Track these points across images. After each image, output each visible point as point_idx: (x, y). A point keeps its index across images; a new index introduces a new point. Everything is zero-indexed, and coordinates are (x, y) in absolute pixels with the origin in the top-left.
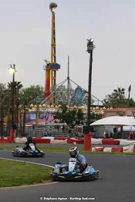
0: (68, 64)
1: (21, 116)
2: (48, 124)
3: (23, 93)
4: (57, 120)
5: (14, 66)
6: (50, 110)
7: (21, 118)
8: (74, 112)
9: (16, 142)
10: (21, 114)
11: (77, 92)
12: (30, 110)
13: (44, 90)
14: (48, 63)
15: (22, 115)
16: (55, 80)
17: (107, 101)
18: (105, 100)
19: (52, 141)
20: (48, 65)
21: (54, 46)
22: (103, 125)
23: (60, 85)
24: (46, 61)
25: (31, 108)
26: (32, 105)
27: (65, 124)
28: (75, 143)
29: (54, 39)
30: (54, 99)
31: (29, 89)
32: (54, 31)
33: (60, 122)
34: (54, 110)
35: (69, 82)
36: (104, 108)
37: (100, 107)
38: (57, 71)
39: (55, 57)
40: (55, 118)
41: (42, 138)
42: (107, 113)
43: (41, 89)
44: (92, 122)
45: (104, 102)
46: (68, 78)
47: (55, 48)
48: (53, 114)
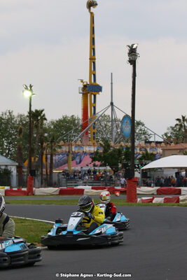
0: (112, 83)
1: (46, 158)
2: (84, 168)
3: (52, 127)
4: (97, 163)
5: (31, 87)
6: (87, 149)
7: (46, 161)
8: (119, 151)
9: (36, 194)
10: (47, 155)
11: (125, 123)
12: (59, 150)
13: (81, 122)
14: (85, 83)
15: (49, 156)
16: (95, 107)
17: (169, 135)
18: (166, 134)
19: (87, 192)
20: (85, 86)
21: (92, 60)
22: (161, 168)
23: (100, 114)
24: (82, 81)
25: (60, 147)
26: (62, 143)
27: (108, 168)
28: (118, 194)
29: (93, 50)
30: (94, 133)
31: (60, 121)
32: (94, 39)
33: (101, 166)
34: (93, 149)
35: (112, 110)
36: (163, 144)
37: (157, 143)
38: (97, 95)
39: (94, 75)
40: (94, 159)
41: (75, 188)
42: (166, 152)
43: (76, 122)
44: (145, 165)
45: (165, 137)
46: (112, 104)
47: (94, 63)
48: (91, 154)
